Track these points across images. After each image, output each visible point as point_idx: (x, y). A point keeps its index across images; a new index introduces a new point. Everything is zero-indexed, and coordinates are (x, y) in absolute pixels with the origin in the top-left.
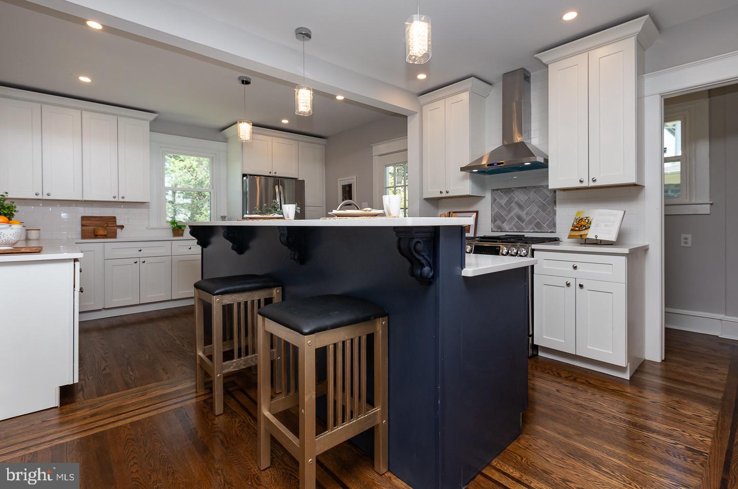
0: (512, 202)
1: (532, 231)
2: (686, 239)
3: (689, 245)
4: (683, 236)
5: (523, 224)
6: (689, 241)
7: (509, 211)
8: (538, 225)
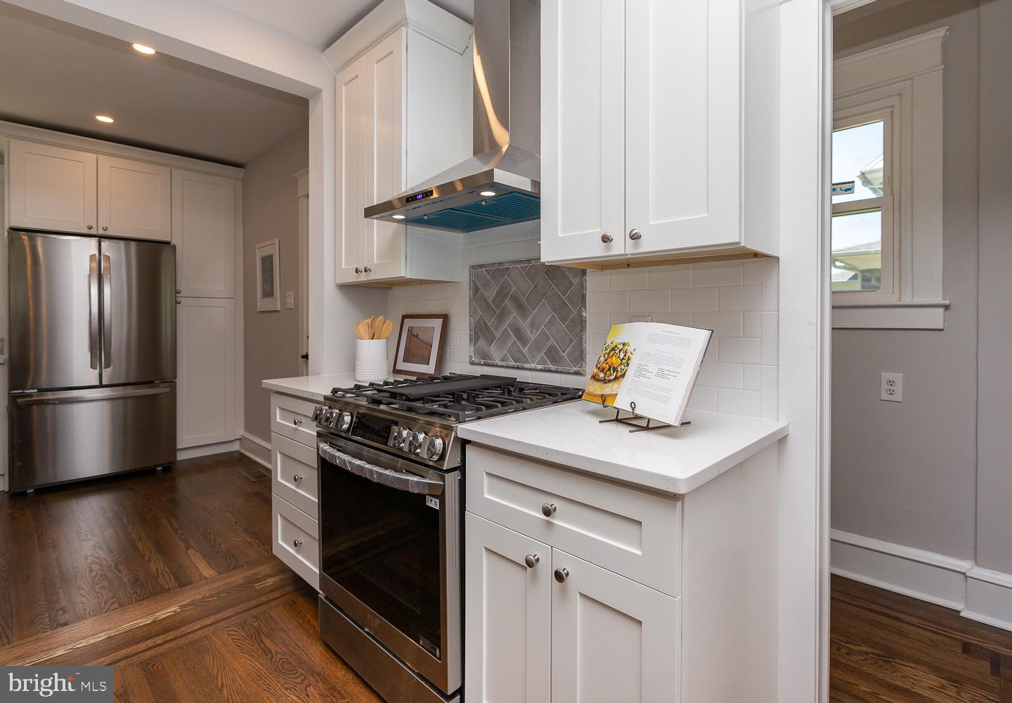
0: (506, 295)
1: (540, 367)
2: (891, 383)
3: (898, 396)
4: (886, 376)
5: (525, 350)
6: (899, 388)
7: (501, 317)
8: (553, 355)
